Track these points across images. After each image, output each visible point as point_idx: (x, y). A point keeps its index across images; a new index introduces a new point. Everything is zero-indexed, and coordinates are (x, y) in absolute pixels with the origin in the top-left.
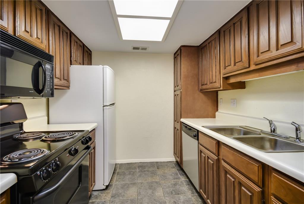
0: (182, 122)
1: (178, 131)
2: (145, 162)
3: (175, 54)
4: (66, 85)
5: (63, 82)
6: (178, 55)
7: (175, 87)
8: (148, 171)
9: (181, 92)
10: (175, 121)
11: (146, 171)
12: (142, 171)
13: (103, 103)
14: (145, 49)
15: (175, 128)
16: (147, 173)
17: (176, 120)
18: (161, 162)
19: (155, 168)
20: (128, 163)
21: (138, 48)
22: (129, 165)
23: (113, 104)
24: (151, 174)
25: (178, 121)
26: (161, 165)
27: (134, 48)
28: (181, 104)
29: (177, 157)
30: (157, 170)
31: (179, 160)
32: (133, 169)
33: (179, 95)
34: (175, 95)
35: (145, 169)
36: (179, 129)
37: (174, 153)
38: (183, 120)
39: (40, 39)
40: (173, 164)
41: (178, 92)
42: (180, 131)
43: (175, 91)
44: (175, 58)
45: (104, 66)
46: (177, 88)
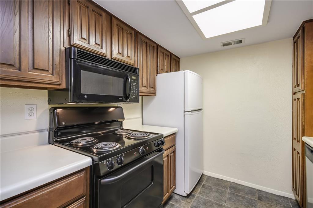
0: (305, 143)
1: (298, 155)
2: (241, 185)
3: (294, 38)
4: (152, 92)
5: (149, 90)
6: (298, 38)
7: (294, 87)
8: (243, 198)
9: (304, 94)
10: (294, 139)
11: (240, 196)
12: (234, 194)
13: (184, 108)
14: (240, 42)
15: (295, 150)
16: (242, 199)
17: (295, 137)
18: (267, 192)
19: (256, 198)
20: (217, 178)
21: (229, 44)
22: (218, 181)
23: (200, 110)
24: (247, 202)
25: (299, 140)
26: (267, 198)
27: (224, 45)
28: (304, 113)
29: (297, 194)
30: (258, 201)
31: (299, 199)
32: (222, 188)
33: (300, 100)
34: (295, 99)
35: (239, 193)
36: (300, 152)
37: (293, 187)
38: (305, 139)
39: (129, 57)
40: (288, 202)
41: (299, 95)
42: (302, 154)
43: (294, 94)
44: (295, 43)
45: (185, 71)
46: (297, 89)
